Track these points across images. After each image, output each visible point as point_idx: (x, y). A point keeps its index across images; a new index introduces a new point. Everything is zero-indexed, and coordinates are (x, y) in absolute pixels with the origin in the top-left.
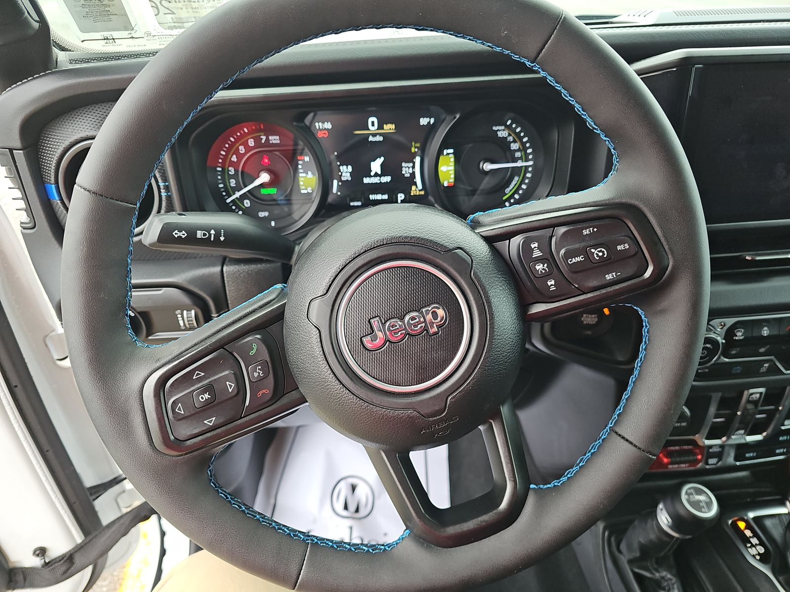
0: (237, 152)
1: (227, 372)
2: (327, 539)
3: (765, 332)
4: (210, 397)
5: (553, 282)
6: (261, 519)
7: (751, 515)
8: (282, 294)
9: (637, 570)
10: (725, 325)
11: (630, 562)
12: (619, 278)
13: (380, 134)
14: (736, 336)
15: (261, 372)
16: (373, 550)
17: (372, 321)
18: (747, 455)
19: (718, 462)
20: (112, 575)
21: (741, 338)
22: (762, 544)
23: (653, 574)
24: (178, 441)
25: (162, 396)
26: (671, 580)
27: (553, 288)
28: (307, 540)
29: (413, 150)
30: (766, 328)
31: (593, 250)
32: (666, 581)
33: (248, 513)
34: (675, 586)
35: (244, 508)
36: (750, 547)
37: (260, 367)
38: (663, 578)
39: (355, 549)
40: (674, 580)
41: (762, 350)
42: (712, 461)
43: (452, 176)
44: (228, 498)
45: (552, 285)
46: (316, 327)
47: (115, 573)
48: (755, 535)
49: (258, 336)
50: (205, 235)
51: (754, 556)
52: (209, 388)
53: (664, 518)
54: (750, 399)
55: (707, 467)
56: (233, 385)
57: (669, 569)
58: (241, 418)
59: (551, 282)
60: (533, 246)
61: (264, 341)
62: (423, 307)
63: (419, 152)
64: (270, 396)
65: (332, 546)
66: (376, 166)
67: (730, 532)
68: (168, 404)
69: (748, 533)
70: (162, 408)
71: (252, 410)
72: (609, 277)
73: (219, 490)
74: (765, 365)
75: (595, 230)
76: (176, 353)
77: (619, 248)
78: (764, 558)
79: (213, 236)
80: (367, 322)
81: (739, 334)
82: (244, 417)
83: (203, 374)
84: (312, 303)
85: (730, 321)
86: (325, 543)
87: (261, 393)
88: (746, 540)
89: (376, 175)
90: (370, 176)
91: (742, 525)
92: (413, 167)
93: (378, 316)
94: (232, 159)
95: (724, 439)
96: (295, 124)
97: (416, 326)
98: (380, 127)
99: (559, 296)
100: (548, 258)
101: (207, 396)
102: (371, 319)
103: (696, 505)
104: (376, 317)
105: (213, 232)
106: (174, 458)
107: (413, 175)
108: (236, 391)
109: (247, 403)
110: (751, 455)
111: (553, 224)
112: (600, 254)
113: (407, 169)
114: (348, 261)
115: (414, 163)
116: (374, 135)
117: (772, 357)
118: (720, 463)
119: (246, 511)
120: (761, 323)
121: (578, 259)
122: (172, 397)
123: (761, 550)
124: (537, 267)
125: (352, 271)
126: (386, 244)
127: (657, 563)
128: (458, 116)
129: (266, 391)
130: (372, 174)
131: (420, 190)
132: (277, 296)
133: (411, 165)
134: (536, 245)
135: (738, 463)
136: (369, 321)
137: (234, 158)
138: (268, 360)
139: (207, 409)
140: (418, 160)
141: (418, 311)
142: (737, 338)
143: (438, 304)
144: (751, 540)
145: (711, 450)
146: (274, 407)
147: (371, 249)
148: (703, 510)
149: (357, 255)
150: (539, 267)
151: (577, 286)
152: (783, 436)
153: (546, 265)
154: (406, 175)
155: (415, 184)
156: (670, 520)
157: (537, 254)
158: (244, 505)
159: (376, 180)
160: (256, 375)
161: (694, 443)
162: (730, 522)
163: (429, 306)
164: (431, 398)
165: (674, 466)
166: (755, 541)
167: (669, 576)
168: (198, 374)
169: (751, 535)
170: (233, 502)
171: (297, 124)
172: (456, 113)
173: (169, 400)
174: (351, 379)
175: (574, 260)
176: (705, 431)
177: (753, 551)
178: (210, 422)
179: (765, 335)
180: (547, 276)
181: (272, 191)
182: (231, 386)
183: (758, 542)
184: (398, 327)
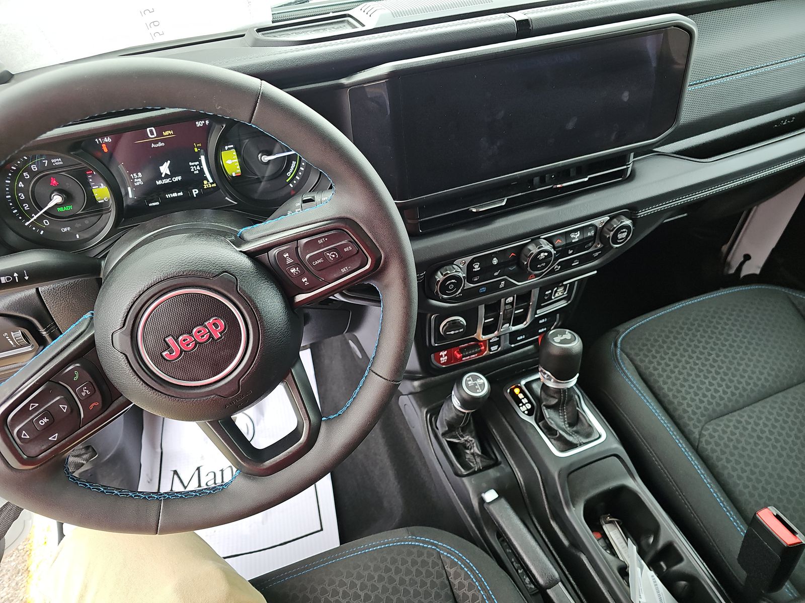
0: (22, 179)
1: (58, 398)
2: (176, 492)
3: (495, 262)
4: (48, 420)
5: (306, 279)
6: (119, 493)
7: (523, 382)
8: (91, 324)
9: (448, 440)
10: (465, 263)
11: (444, 435)
12: (350, 270)
13: (162, 141)
14: (475, 268)
15: (88, 391)
16: (214, 491)
17: (167, 339)
18: (519, 339)
19: (498, 348)
20: (17, 549)
21: (478, 269)
22: (530, 402)
23: (460, 440)
24: (32, 458)
25: (7, 430)
26: (471, 441)
27: (307, 284)
28: (160, 498)
29: (196, 150)
30: (495, 259)
31: (328, 254)
32: (469, 442)
33: (106, 492)
34: (475, 445)
35: (103, 490)
36: (522, 406)
37: (85, 388)
38: (466, 441)
39: (200, 494)
40: (474, 440)
41: (496, 274)
42: (494, 348)
43: (239, 167)
44: (87, 486)
45: (305, 281)
46: (121, 353)
47: (20, 548)
48: (526, 396)
49: (78, 365)
50: (8, 279)
51: (524, 412)
52: (47, 413)
53: (456, 402)
54: (507, 302)
55: (491, 353)
56: (66, 406)
57: (470, 434)
58: (80, 428)
59: (304, 280)
60: (285, 256)
61: (83, 367)
62: (205, 321)
63: (202, 151)
64: (101, 406)
65: (182, 497)
66: (165, 169)
67: (509, 398)
68: (13, 434)
69: (521, 396)
70: (9, 438)
71: (88, 420)
72: (344, 270)
73: (79, 482)
74: (502, 283)
75: (326, 239)
76: (8, 394)
77: (345, 250)
78: (530, 412)
79: (16, 278)
80: (163, 341)
81: (476, 267)
82: (82, 427)
83: (37, 405)
84: (114, 336)
85: (469, 259)
86: (175, 496)
87: (92, 406)
88: (518, 401)
89: (167, 176)
90: (162, 179)
91: (517, 391)
92: (200, 165)
93: (170, 335)
94: (20, 186)
95: (496, 332)
96: (72, 153)
97: (203, 336)
98: (160, 134)
99: (313, 288)
100: (299, 263)
101: (46, 420)
102: (165, 338)
103: (473, 388)
104: (168, 336)
105: (16, 275)
106: (31, 471)
107: (202, 171)
108: (70, 410)
109: (82, 416)
110: (521, 337)
111: (297, 238)
112: (334, 256)
113: (195, 167)
114: (135, 299)
115: (200, 161)
116: (156, 142)
117: (505, 277)
118: (500, 349)
119: (105, 491)
120: (491, 256)
121: (319, 261)
122: (15, 428)
123: (529, 406)
124: (292, 271)
125: (140, 306)
126: (164, 280)
127: (462, 431)
128: (224, 126)
129: (96, 404)
130: (163, 176)
131: (211, 184)
132: (87, 327)
133: (197, 163)
134: (287, 255)
135: (513, 346)
136: (164, 340)
137: (21, 185)
138: (92, 381)
139: (48, 429)
140: (203, 158)
141: (202, 324)
142: (475, 270)
143: (217, 316)
144: (523, 400)
145: (491, 341)
146: (106, 413)
147: (152, 286)
148: (478, 391)
149: (141, 292)
150: (293, 270)
151: (323, 279)
152: (541, 319)
153: (297, 269)
154: (195, 172)
155: (206, 179)
156: (459, 403)
157: (289, 261)
158: (102, 486)
159: (167, 181)
160: (84, 394)
161: (474, 339)
162: (508, 391)
163: (209, 319)
164: (226, 384)
165: (467, 358)
166: (525, 401)
167: (470, 439)
168: (33, 406)
169: (523, 397)
170: (91, 487)
171: (74, 153)
172: (223, 124)
173: (13, 430)
174: (161, 385)
175: (316, 263)
176: (480, 330)
177: (523, 408)
178: (54, 438)
179: (495, 264)
180: (301, 275)
181: (68, 208)
182: (64, 408)
183: (527, 401)
184: (188, 340)
